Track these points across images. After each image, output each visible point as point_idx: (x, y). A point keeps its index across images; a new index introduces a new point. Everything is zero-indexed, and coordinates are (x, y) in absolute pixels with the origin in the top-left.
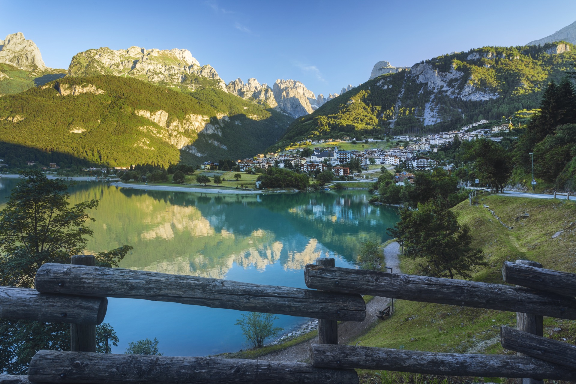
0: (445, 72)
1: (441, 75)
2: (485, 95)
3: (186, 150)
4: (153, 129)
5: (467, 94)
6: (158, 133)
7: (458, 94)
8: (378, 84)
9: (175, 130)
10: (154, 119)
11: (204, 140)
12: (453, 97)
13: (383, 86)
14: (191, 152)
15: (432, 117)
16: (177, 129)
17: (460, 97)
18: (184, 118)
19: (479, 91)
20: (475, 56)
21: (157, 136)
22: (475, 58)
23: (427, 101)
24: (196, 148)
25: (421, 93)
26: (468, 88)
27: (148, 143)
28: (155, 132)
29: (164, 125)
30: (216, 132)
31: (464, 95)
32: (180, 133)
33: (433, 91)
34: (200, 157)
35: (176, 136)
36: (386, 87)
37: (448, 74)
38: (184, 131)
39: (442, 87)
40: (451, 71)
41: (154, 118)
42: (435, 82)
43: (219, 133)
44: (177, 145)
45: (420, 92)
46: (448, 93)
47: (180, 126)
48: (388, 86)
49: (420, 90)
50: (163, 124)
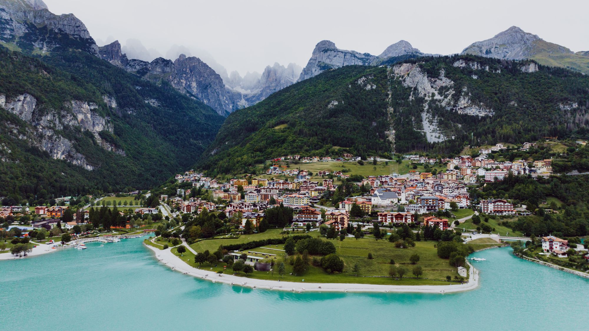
0: (434, 77)
1: (430, 81)
2: (481, 110)
3: (66, 160)
4: (11, 126)
5: (462, 107)
6: (19, 132)
7: (454, 106)
8: (359, 82)
9: (50, 128)
10: (13, 109)
11: (92, 142)
12: (449, 109)
13: (365, 85)
14: (75, 162)
15: (433, 131)
16: (52, 125)
17: (456, 110)
18: (62, 108)
19: (475, 105)
20: (462, 64)
21: (19, 139)
22: (461, 66)
23: (422, 111)
24: (84, 157)
25: (412, 100)
26: (464, 101)
27: (10, 151)
28: (15, 131)
29: (29, 119)
30: (106, 129)
31: (459, 108)
32: (57, 132)
33: (424, 99)
34: (91, 171)
35: (50, 138)
36: (369, 87)
37: (438, 80)
38: (62, 128)
39: (433, 95)
40: (440, 77)
41: (12, 107)
42: (425, 89)
43: (110, 130)
44: (51, 152)
45: (411, 97)
46: (443, 104)
47: (57, 122)
48: (372, 86)
49: (410, 95)
50: (26, 116)
